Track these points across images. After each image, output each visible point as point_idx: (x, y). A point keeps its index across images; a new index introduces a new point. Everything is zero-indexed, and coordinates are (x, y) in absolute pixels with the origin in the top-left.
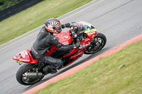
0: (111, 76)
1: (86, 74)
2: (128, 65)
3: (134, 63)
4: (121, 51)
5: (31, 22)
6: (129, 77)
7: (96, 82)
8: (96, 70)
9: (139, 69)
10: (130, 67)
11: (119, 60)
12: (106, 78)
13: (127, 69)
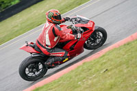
0: (95, 80)
1: (71, 78)
2: (111, 69)
3: (116, 67)
4: (104, 56)
5: (16, 29)
6: (112, 81)
7: (80, 86)
8: (80, 74)
9: (122, 73)
10: (113, 71)
11: (102, 65)
12: (90, 82)
13: (110, 73)
